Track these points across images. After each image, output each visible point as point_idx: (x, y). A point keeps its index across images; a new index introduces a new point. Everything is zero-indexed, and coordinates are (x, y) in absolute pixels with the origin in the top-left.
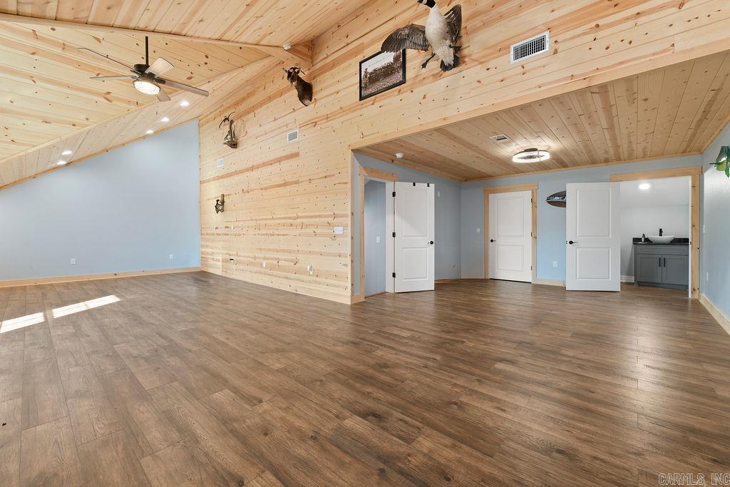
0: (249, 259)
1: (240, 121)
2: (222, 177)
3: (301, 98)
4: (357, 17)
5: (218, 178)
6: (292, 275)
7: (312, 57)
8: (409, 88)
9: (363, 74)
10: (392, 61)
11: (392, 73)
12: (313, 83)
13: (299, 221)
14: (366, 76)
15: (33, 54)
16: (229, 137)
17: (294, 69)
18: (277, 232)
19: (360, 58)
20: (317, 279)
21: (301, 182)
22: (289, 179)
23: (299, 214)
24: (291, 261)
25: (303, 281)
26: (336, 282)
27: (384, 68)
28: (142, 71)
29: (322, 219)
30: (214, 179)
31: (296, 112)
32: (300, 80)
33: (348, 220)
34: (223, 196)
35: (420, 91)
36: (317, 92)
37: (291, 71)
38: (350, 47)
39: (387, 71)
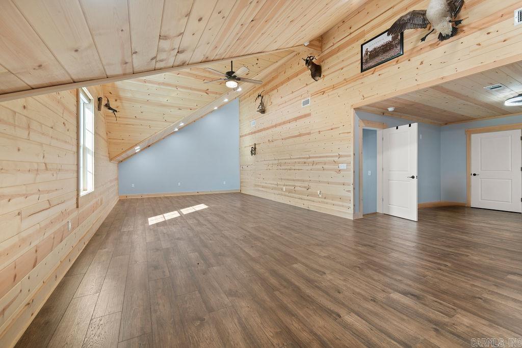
0: (273, 186)
1: (267, 96)
2: (255, 132)
3: (313, 76)
4: (359, 12)
5: (252, 133)
6: (306, 197)
7: (321, 47)
8: (406, 58)
9: (364, 52)
10: (391, 40)
11: (390, 49)
12: (322, 64)
13: (310, 160)
14: (367, 54)
15: (178, 74)
16: (260, 107)
17: (310, 57)
18: (294, 168)
19: (362, 41)
20: (325, 200)
21: (313, 133)
22: (303, 131)
23: (311, 155)
24: (305, 187)
25: (314, 201)
26: (341, 203)
27: (382, 46)
28: (231, 75)
29: (328, 159)
30: (249, 134)
31: (308, 86)
32: (313, 64)
33: (351, 159)
34: (255, 144)
35: (416, 60)
36: (325, 70)
37: (308, 59)
38: (352, 35)
39: (386, 48)
